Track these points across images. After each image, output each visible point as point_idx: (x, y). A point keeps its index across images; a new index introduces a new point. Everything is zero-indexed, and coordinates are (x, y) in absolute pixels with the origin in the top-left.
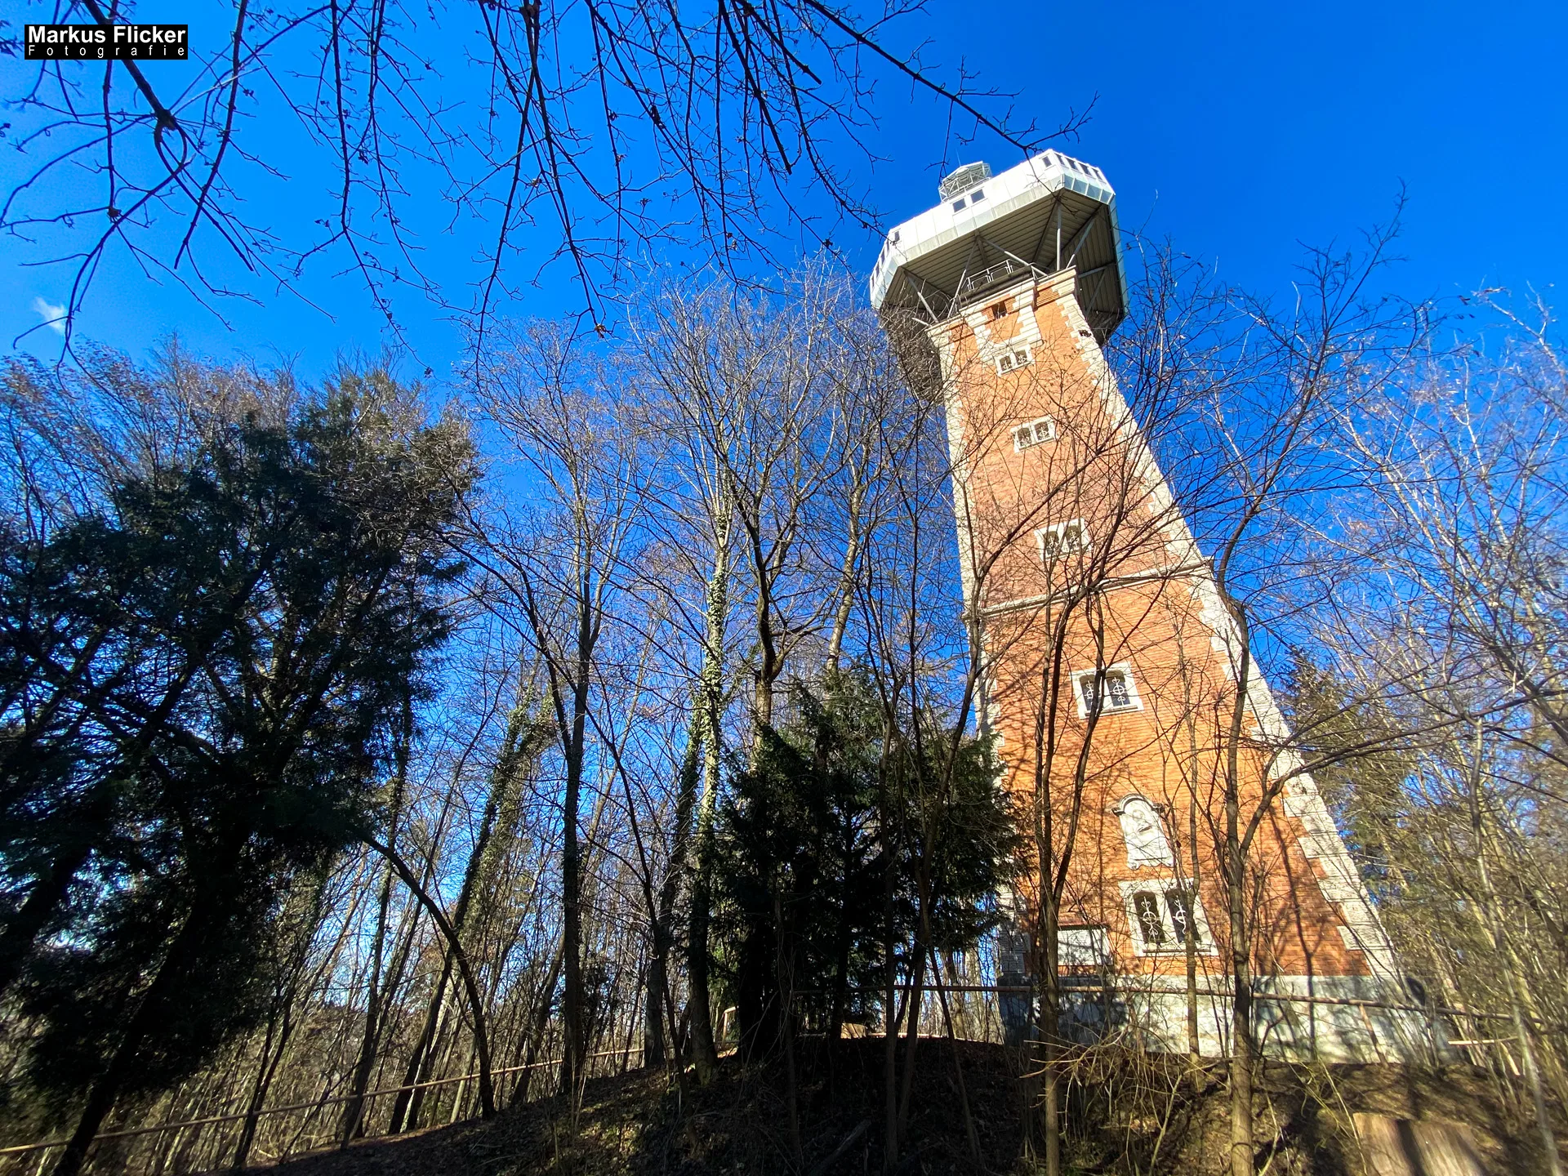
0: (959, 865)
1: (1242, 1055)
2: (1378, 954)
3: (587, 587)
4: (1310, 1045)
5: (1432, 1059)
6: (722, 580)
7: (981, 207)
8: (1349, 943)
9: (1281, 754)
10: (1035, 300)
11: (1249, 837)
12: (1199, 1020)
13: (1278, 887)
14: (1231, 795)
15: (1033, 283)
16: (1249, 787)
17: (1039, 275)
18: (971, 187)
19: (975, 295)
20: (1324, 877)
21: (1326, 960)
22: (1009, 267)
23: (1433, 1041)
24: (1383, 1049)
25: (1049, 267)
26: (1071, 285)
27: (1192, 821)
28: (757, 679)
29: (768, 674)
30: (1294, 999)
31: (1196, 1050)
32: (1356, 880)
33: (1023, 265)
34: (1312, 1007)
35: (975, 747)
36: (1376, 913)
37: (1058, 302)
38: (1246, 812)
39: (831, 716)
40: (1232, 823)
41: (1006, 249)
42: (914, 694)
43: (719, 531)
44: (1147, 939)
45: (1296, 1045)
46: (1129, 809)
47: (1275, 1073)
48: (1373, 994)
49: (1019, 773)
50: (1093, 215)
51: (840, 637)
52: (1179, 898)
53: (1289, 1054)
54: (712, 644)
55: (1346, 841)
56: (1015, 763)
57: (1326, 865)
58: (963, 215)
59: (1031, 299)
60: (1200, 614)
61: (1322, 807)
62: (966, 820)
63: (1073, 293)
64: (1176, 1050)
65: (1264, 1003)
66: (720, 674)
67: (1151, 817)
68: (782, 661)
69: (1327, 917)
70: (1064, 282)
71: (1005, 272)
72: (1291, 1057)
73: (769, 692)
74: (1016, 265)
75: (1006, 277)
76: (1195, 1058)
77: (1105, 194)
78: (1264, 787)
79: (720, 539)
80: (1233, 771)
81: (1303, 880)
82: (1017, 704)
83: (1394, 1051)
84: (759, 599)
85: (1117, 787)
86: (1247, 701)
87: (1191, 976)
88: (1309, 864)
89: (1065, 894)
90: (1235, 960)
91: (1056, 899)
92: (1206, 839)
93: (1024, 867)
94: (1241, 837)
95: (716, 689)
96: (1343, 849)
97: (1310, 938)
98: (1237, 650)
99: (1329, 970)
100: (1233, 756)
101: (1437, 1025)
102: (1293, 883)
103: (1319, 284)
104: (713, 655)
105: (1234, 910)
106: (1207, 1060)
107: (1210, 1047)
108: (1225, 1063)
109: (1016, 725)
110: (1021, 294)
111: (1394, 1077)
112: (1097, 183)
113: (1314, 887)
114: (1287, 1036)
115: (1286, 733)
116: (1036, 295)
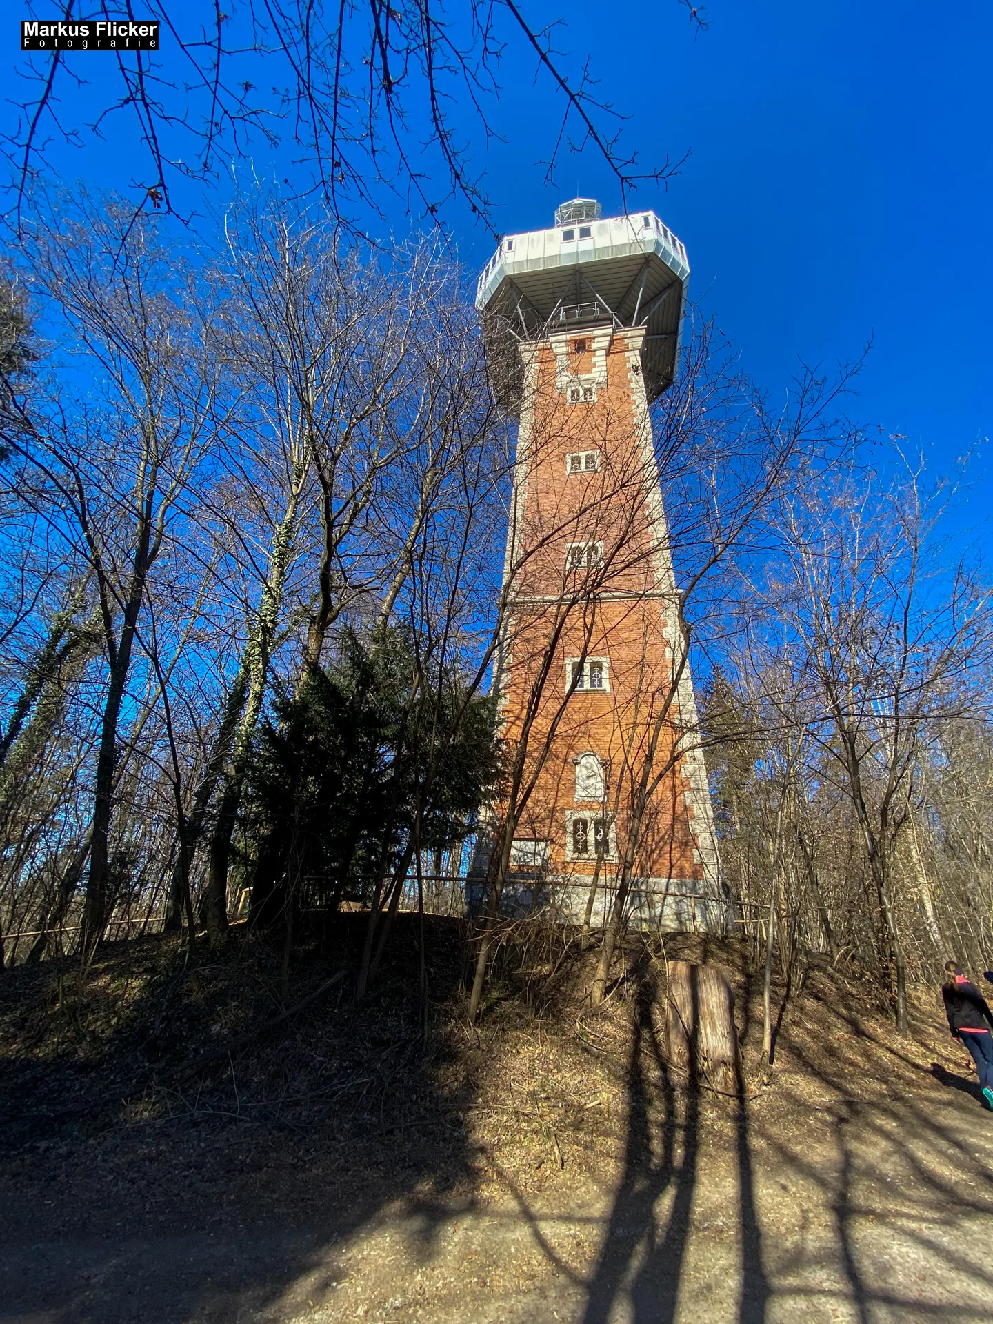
0: (453, 789)
1: (614, 926)
2: (710, 867)
3: (149, 505)
4: (657, 921)
5: (722, 930)
6: (290, 527)
7: (585, 245)
8: (697, 861)
9: (688, 735)
10: (610, 346)
11: (654, 786)
12: (595, 903)
13: (665, 820)
14: (649, 759)
15: (610, 331)
16: (662, 755)
17: (617, 325)
18: (583, 221)
19: (564, 325)
20: (693, 817)
21: (681, 869)
22: (596, 309)
23: (726, 920)
24: (697, 924)
25: (627, 321)
26: (639, 343)
27: (622, 773)
28: (312, 623)
29: (323, 620)
30: (654, 892)
31: (587, 923)
32: (711, 821)
33: (607, 312)
34: (665, 898)
35: (484, 702)
36: (716, 841)
37: (627, 354)
38: (656, 770)
39: (373, 664)
40: (646, 776)
41: (597, 292)
42: (443, 654)
43: (294, 479)
44: (576, 850)
45: (650, 920)
46: (584, 761)
47: (630, 937)
48: (701, 891)
49: (514, 727)
50: (670, 286)
51: (393, 599)
52: (602, 824)
53: (644, 925)
54: (272, 584)
55: (712, 797)
56: (512, 719)
57: (696, 810)
58: (570, 247)
59: (607, 344)
60: (664, 630)
61: (704, 773)
62: (465, 755)
63: (639, 350)
64: (576, 923)
65: (638, 894)
66: (276, 612)
67: (596, 767)
68: (338, 611)
69: (689, 842)
70: (635, 337)
71: (592, 312)
72: (645, 927)
73: (321, 636)
74: (602, 310)
75: (591, 317)
76: (586, 928)
77: (683, 270)
78: (671, 755)
79: (294, 487)
80: (655, 741)
81: (681, 818)
82: (524, 676)
83: (703, 925)
84: (324, 552)
85: (579, 745)
86: (676, 694)
87: (597, 875)
88: (686, 808)
89: (524, 815)
90: (627, 865)
91: (516, 818)
92: (626, 784)
93: (501, 794)
94: (649, 787)
95: (269, 625)
96: (709, 802)
97: (676, 854)
98: (679, 660)
99: (681, 875)
100: (657, 731)
101: (731, 911)
102: (675, 818)
103: (801, 394)
104: (271, 594)
105: (632, 835)
106: (593, 929)
107: (596, 921)
108: (603, 931)
109: (519, 691)
110: (600, 337)
111: (698, 940)
112: (679, 258)
113: (686, 823)
114: (646, 915)
115: (695, 719)
116: (612, 342)
